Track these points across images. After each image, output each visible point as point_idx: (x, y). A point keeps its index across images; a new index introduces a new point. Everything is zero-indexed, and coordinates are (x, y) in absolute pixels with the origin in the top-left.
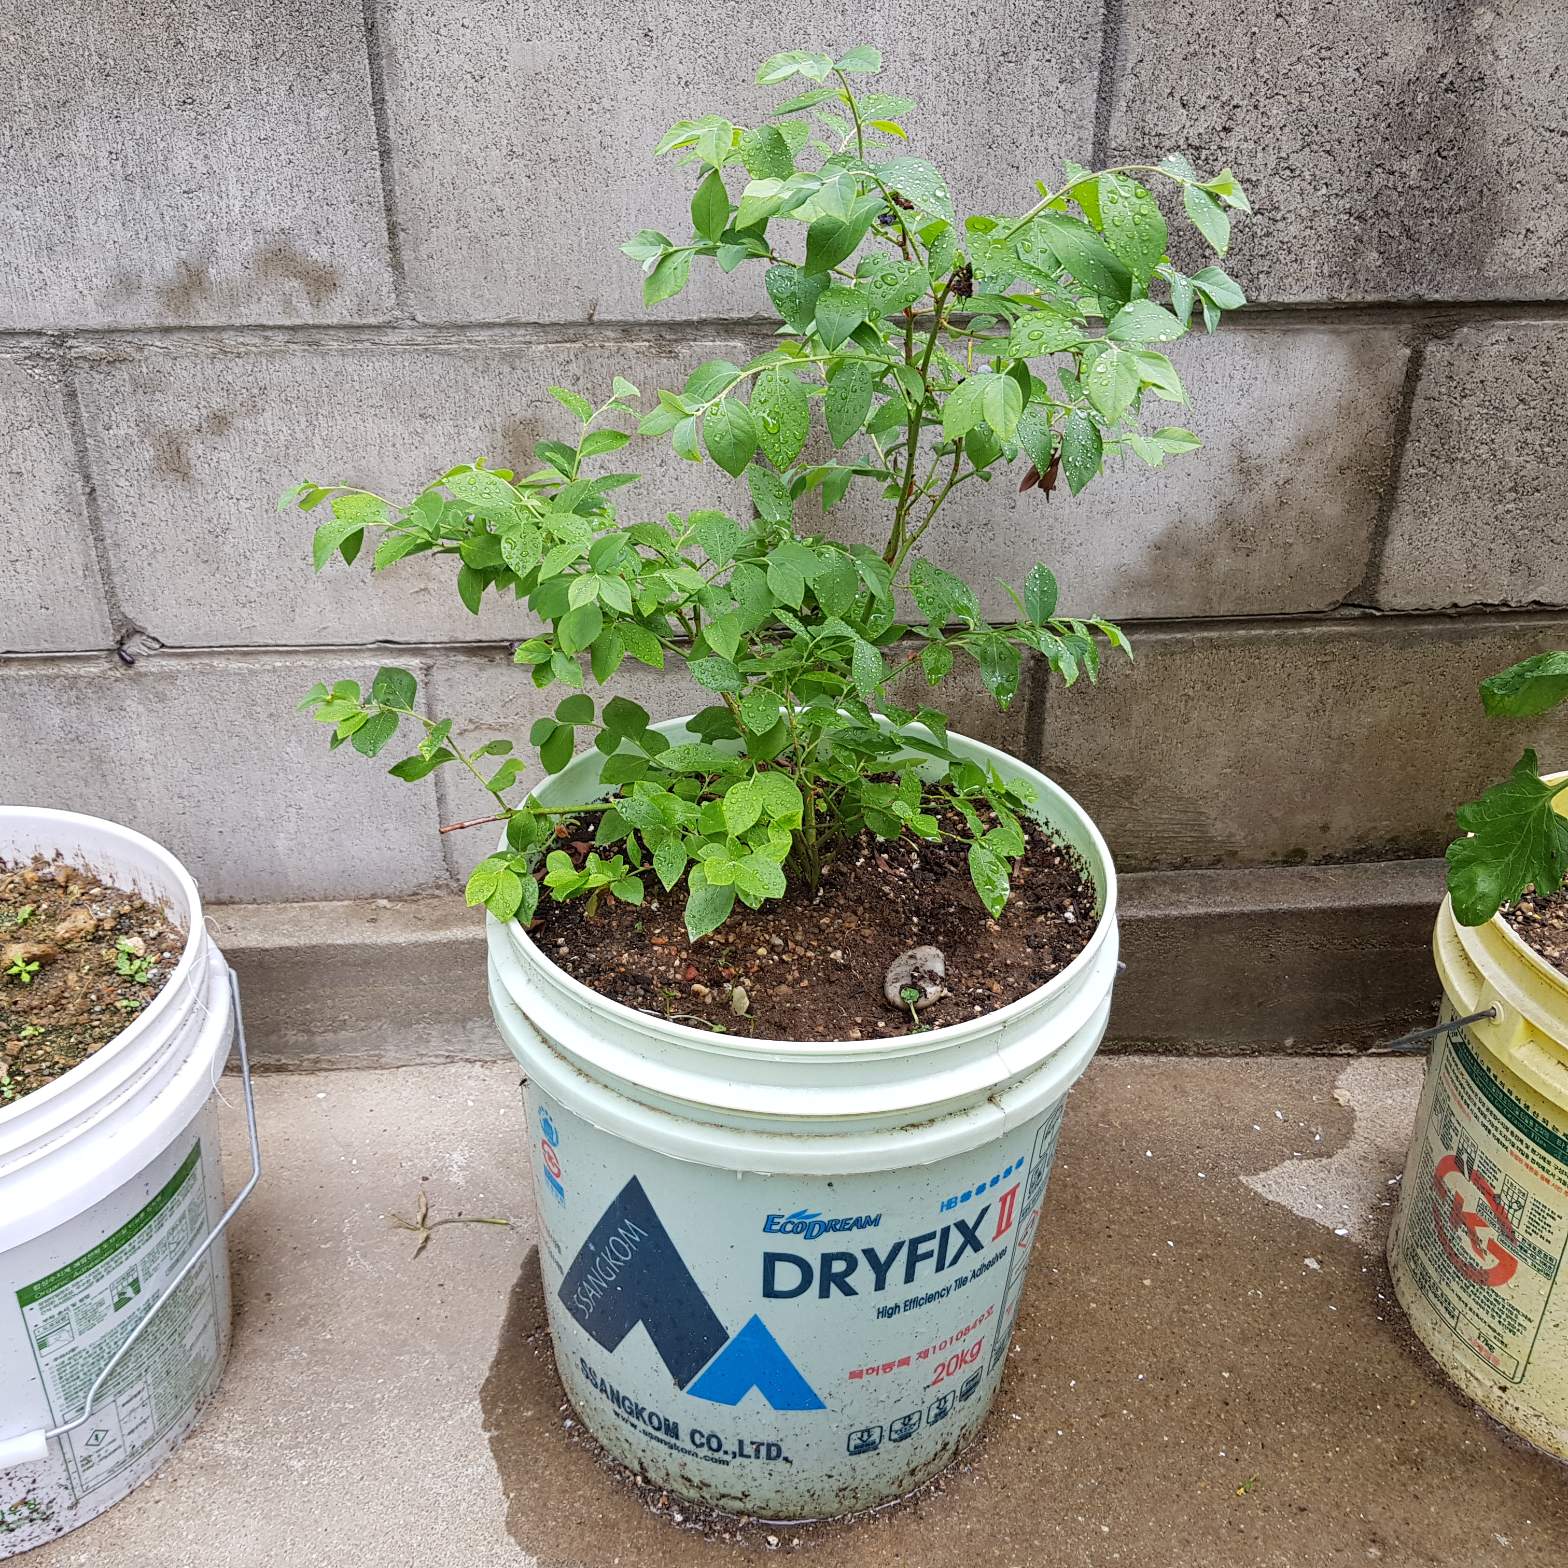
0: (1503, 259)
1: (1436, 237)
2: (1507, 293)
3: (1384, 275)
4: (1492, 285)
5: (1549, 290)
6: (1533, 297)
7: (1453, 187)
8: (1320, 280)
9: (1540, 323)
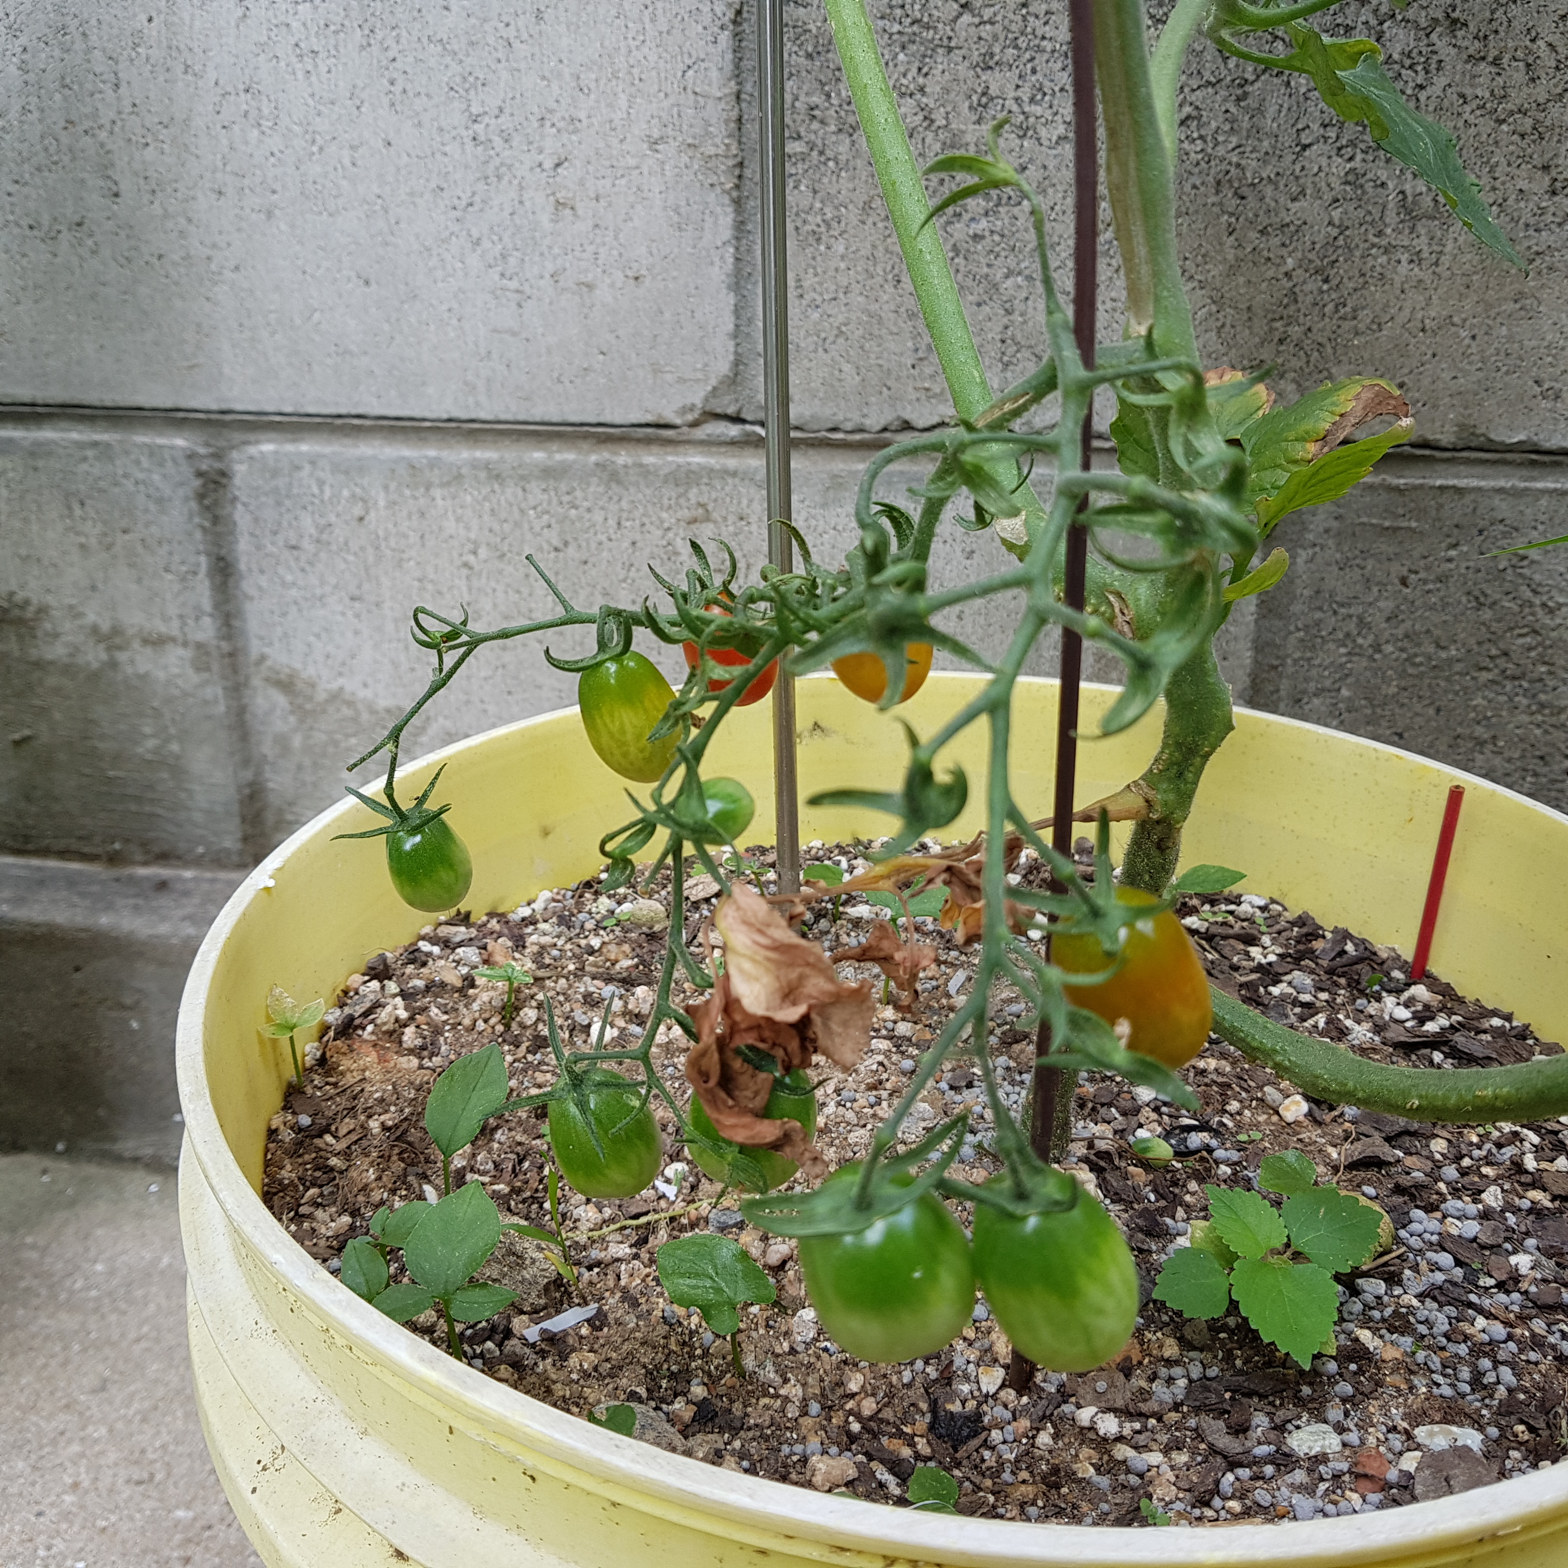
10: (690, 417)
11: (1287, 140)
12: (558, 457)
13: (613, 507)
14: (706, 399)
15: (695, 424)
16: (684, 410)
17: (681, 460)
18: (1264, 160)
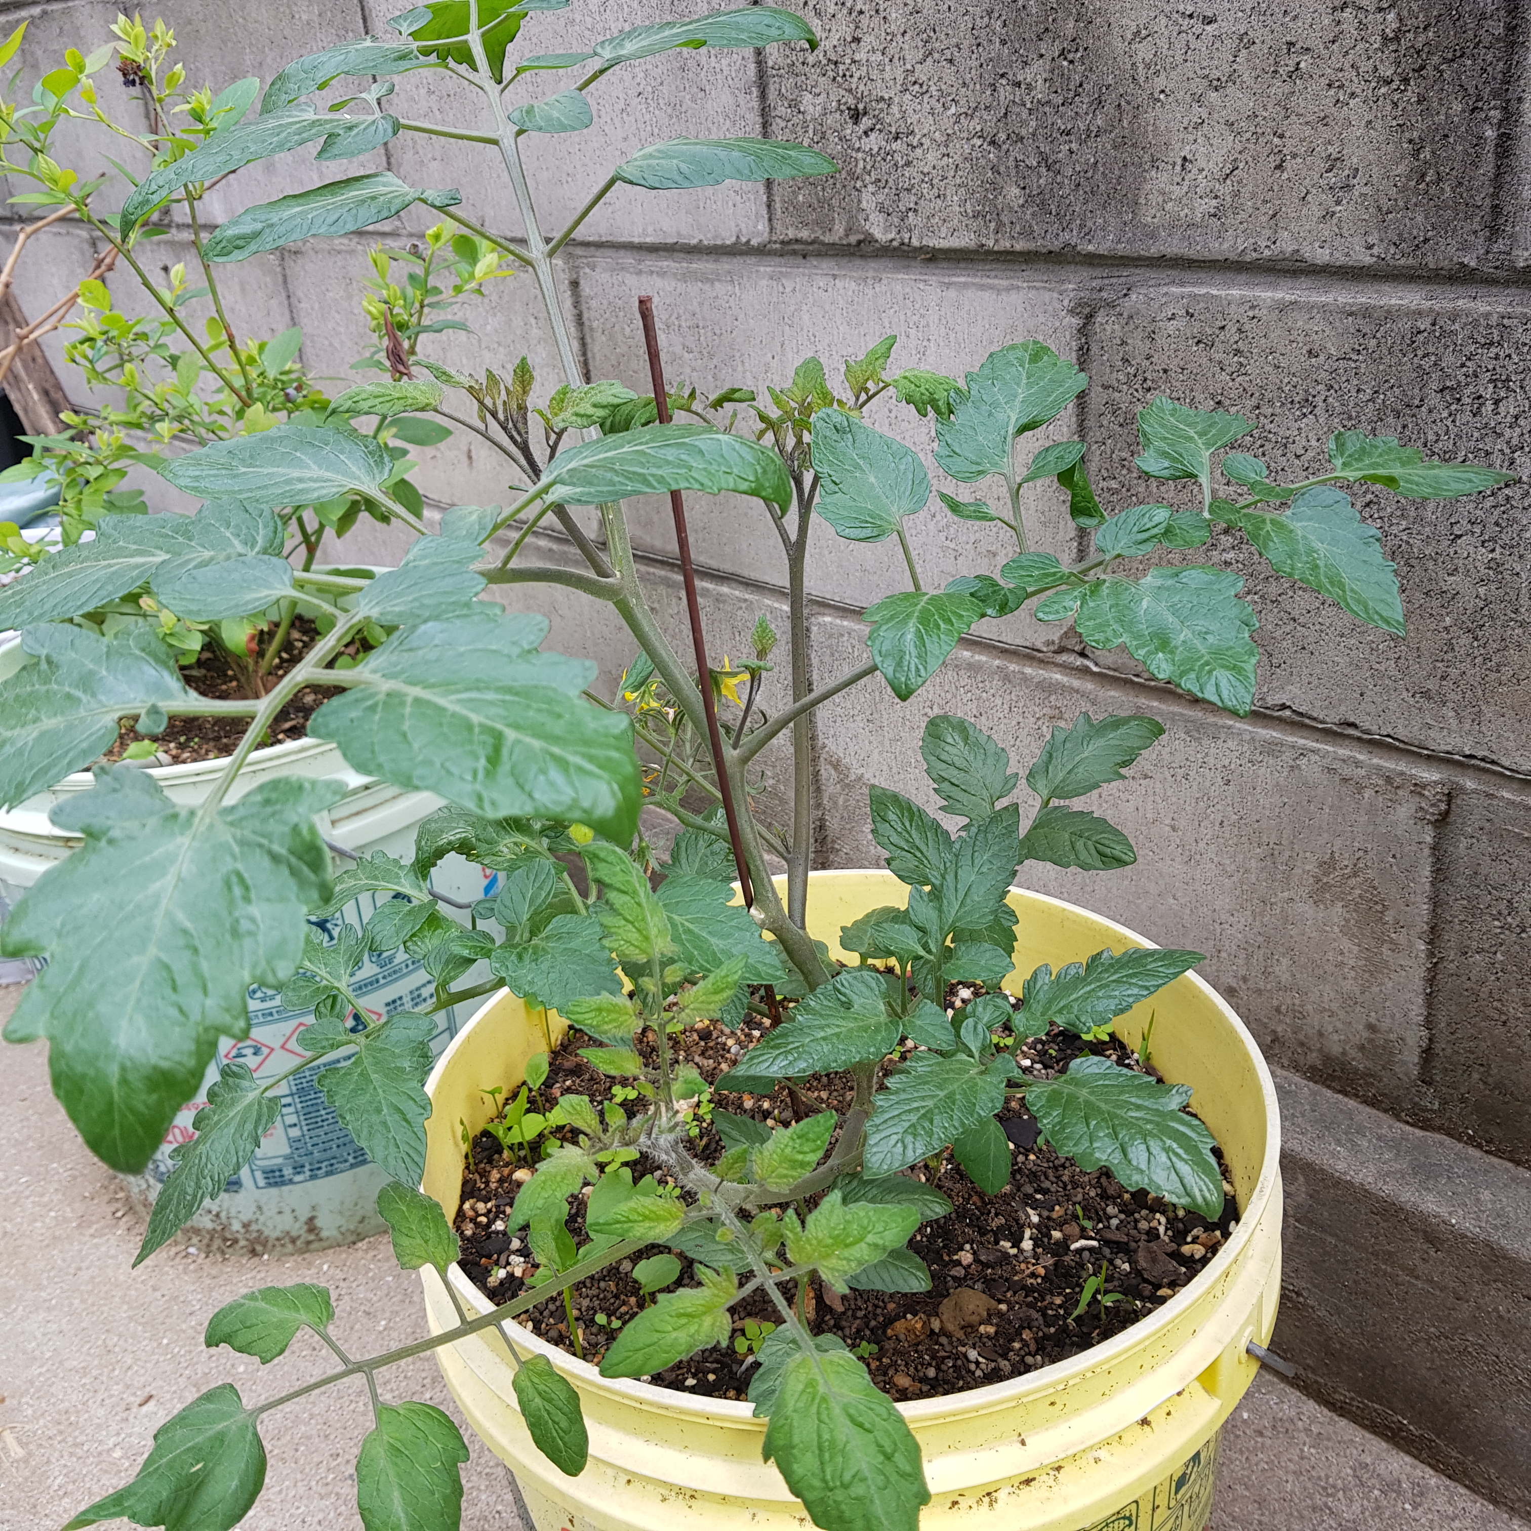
0: (1160, 199)
1: (1078, 169)
2: (1174, 247)
3: (1028, 217)
4: (1153, 236)
5: (1226, 246)
6: (1207, 255)
7: (1086, 100)
8: (965, 221)
9: (1223, 293)
10: (1052, 648)
11: (1442, 529)
12: (977, 657)
13: (1008, 697)
14: (1061, 638)
15: (1055, 652)
16: (1048, 643)
17: (1046, 675)
18: (1427, 541)
